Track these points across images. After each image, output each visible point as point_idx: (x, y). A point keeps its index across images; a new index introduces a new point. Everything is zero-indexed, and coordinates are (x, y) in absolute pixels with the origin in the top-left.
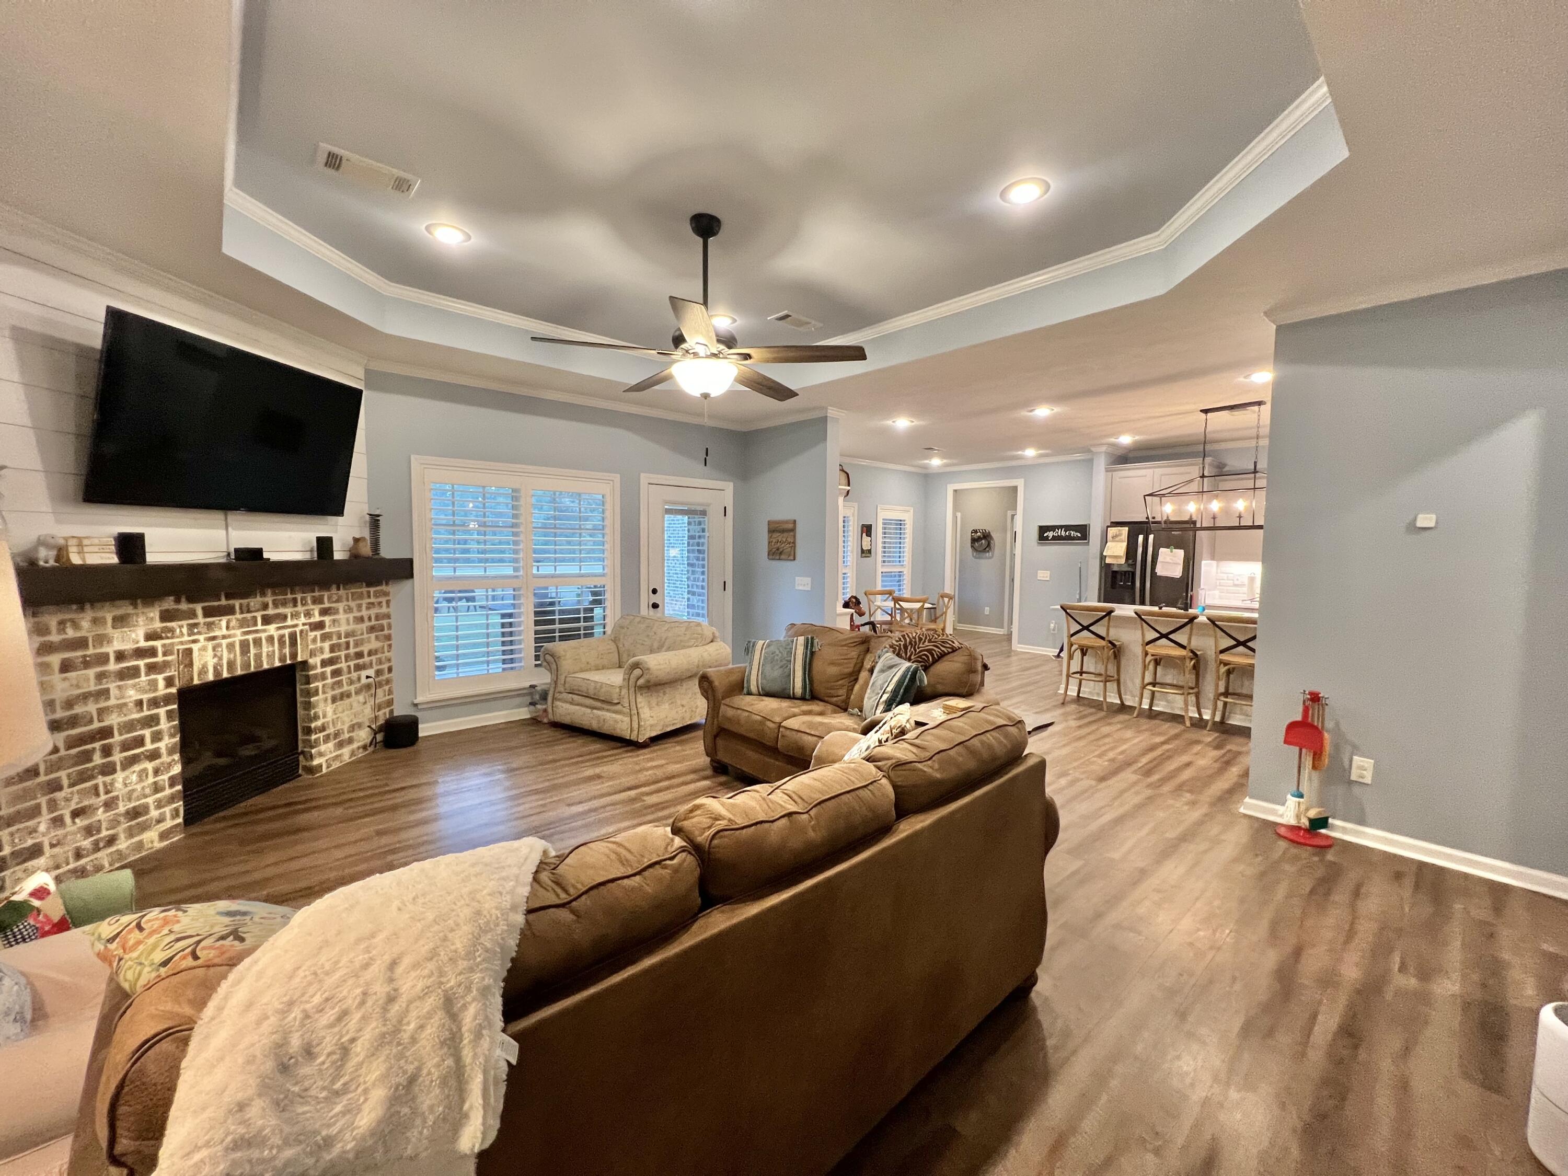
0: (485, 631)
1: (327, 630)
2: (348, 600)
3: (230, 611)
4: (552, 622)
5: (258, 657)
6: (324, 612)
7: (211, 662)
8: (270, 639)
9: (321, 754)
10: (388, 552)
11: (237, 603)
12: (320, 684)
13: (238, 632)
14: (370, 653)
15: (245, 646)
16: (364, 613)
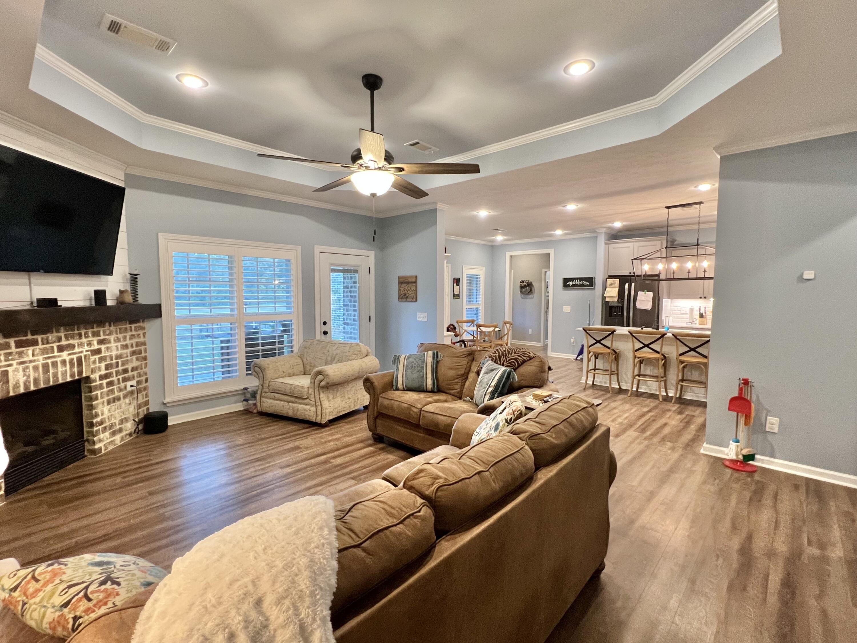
0: (211, 352)
1: (103, 355)
2: (117, 334)
3: (35, 343)
4: (257, 345)
5: (55, 375)
6: (100, 342)
7: (22, 380)
8: (64, 362)
9: (100, 441)
10: (143, 299)
11: (39, 338)
12: (99, 392)
13: (41, 358)
14: (133, 369)
15: (46, 367)
16: (128, 342)
